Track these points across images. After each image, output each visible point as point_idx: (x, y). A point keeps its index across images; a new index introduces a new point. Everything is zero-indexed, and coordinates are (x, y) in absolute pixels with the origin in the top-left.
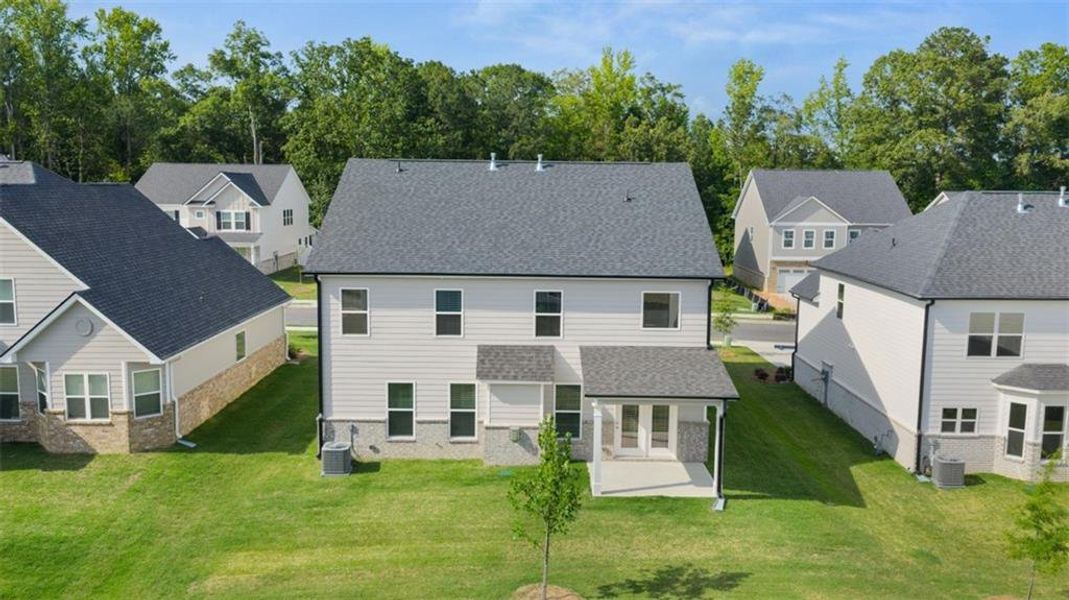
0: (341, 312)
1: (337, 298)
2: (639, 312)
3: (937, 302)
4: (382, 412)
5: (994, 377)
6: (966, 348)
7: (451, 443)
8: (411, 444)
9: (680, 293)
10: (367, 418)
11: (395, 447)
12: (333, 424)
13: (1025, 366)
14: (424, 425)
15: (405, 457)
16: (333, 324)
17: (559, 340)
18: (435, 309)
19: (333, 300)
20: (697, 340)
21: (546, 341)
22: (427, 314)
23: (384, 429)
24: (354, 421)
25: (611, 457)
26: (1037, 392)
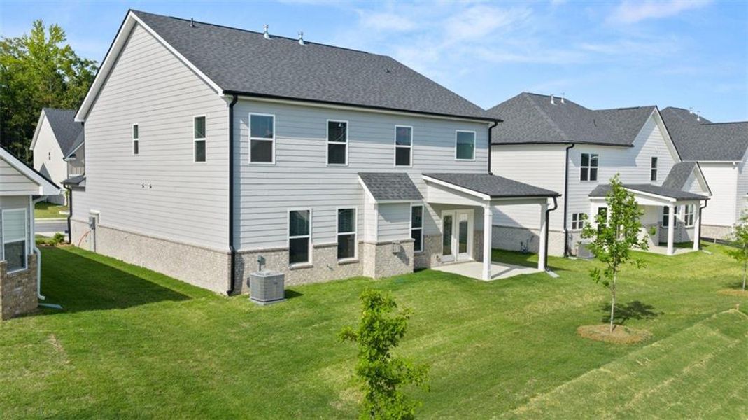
0: (250, 138)
1: (247, 124)
2: (454, 147)
3: (575, 145)
4: (284, 241)
5: (589, 193)
6: (580, 176)
7: (340, 264)
8: (309, 269)
9: (475, 132)
10: (273, 247)
11: (295, 274)
12: (243, 256)
13: (599, 186)
14: (320, 250)
15: (305, 283)
16: (242, 151)
17: (409, 168)
18: (327, 139)
19: (243, 126)
20: (482, 168)
21: (402, 169)
22: (321, 143)
23: (285, 256)
24: (262, 252)
25: (440, 263)
26: (604, 198)
